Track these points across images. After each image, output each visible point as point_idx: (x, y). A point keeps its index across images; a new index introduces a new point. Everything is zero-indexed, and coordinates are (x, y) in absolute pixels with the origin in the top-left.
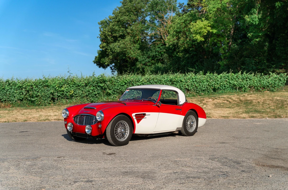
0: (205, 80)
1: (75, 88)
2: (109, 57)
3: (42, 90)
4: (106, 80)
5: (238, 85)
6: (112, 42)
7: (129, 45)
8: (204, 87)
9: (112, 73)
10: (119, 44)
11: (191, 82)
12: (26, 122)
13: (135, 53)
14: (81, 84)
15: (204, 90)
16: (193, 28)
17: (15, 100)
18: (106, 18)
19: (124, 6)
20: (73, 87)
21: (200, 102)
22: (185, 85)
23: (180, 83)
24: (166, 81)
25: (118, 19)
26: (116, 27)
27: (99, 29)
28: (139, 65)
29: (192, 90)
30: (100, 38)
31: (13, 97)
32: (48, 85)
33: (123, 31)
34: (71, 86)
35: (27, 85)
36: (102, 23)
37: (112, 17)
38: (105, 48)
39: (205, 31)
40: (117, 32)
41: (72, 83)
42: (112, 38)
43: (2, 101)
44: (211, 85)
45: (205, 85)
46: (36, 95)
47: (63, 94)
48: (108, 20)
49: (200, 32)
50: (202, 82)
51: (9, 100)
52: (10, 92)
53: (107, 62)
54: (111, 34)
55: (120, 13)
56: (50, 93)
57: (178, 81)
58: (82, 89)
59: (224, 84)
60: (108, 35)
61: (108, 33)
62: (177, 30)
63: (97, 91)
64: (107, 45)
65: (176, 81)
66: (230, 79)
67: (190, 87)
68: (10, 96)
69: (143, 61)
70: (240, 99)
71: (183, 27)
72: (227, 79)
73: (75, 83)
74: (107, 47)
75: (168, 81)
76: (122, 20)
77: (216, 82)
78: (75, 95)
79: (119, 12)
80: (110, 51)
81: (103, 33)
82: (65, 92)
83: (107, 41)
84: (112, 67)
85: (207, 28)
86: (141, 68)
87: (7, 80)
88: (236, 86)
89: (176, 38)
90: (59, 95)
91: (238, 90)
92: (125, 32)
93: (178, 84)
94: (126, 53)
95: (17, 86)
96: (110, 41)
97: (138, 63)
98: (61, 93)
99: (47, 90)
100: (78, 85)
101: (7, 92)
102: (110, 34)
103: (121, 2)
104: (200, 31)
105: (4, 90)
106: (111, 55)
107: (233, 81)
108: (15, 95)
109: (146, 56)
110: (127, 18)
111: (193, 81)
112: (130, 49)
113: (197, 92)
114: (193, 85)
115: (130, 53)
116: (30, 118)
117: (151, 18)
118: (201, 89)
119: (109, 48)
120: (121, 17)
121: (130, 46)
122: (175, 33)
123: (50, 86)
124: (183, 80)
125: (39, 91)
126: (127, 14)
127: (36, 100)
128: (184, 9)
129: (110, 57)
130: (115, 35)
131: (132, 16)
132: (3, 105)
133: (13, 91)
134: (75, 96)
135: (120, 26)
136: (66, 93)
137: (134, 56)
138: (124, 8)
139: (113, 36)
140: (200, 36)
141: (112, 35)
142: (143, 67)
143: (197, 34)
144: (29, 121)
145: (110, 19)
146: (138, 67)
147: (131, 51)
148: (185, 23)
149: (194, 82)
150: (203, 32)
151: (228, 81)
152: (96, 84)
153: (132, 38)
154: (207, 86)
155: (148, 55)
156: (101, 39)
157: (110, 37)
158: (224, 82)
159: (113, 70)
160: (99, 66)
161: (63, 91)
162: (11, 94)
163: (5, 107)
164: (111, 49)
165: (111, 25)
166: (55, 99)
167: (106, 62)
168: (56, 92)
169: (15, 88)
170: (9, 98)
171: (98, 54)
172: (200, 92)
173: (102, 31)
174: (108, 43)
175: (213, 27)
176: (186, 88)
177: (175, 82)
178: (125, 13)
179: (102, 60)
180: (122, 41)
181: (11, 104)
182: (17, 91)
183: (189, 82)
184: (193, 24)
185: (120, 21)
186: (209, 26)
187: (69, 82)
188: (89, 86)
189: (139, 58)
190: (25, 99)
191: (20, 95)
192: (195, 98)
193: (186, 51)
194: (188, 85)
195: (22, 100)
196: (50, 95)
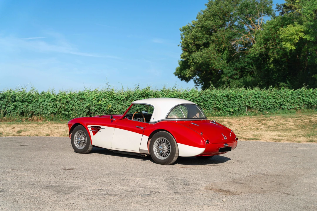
0: (270, 96)
1: (114, 102)
2: (190, 68)
3: (77, 103)
4: (149, 93)
5: (315, 103)
6: (195, 51)
7: (213, 54)
8: (270, 105)
9: (196, 87)
10: (202, 53)
11: (253, 98)
12: (48, 136)
13: (219, 64)
14: (120, 97)
15: (269, 108)
16: (282, 35)
17: (48, 113)
18: (189, 23)
19: (210, 9)
20: (112, 101)
21: (260, 122)
22: (245, 101)
23: (239, 100)
24: (221, 97)
25: (202, 25)
26: (199, 34)
27: (181, 37)
28: (225, 79)
29: (254, 108)
30: (181, 46)
31: (47, 110)
32: (85, 98)
33: (207, 38)
34: (110, 100)
35: (61, 97)
36: (184, 29)
37: (195, 22)
38: (186, 59)
39: (297, 38)
40: (200, 40)
41: (110, 96)
42: (195, 47)
43: (35, 113)
44: (278, 103)
45: (270, 102)
46: (71, 109)
47: (101, 108)
48: (191, 26)
49: (291, 39)
50: (266, 98)
51: (42, 113)
52: (43, 104)
53: (189, 74)
54: (194, 41)
55: (204, 18)
56: (86, 106)
57: (236, 97)
58: (122, 104)
59: (296, 101)
60: (189, 43)
61: (190, 40)
62: (265, 36)
63: (139, 106)
64: (189, 55)
65: (234, 97)
66: (303, 96)
67: (252, 104)
68: (43, 108)
69: (229, 73)
70: (311, 120)
71: (273, 33)
72: (300, 95)
73: (114, 96)
74: (189, 57)
75: (224, 96)
76: (206, 25)
77: (285, 99)
78: (114, 109)
79: (202, 16)
80: (191, 61)
81: (185, 40)
82: (102, 106)
83: (189, 50)
84: (196, 80)
85: (299, 34)
86: (226, 82)
87: (43, 92)
88: (312, 105)
89: (264, 46)
90: (95, 109)
91: (315, 110)
92: (209, 39)
93: (236, 100)
94: (210, 64)
95: (51, 98)
96: (192, 50)
97: (223, 76)
98: (98, 107)
99: (83, 104)
100: (117, 98)
101: (40, 104)
102: (192, 41)
103: (206, 5)
104: (290, 37)
105: (37, 102)
106: (193, 66)
107: (308, 98)
108: (49, 108)
109: (233, 68)
110: (211, 23)
111: (255, 97)
112: (214, 59)
113: (260, 110)
114: (255, 102)
115: (214, 64)
116: (55, 133)
117: (239, 23)
118: (266, 107)
119: (190, 58)
120: (205, 22)
121: (214, 56)
122: (262, 40)
123: (86, 99)
124: (242, 96)
125: (74, 104)
126: (212, 18)
127: (71, 113)
128: (283, 11)
129: (192, 68)
130: (198, 43)
131: (217, 20)
132: (35, 118)
133: (46, 104)
134: (114, 111)
135: (204, 32)
136: (104, 107)
137: (218, 67)
138: (210, 12)
139: (196, 44)
140: (291, 44)
141: (194, 43)
142: (228, 80)
143: (287, 42)
144: (52, 136)
145: (193, 25)
146: (223, 80)
147: (215, 61)
148: (276, 28)
149: (257, 99)
150: (294, 39)
151: (301, 98)
152: (138, 98)
153: (217, 47)
154: (274, 104)
155: (235, 66)
156: (182, 48)
157: (193, 45)
158: (296, 99)
159: (197, 83)
160: (181, 78)
161: (101, 105)
162: (44, 106)
163: (37, 120)
164: (193, 60)
165: (193, 32)
166: (92, 114)
167: (187, 74)
168: (93, 106)
169: (49, 100)
170: (42, 111)
171: (179, 65)
172: (264, 110)
173: (184, 38)
174: (190, 52)
175: (306, 33)
176: (246, 105)
177: (232, 97)
178: (210, 17)
179: (182, 72)
180: (205, 50)
181: (44, 117)
182: (51, 104)
183: (250, 98)
184: (282, 30)
185: (204, 26)
186: (301, 32)
187: (108, 96)
188: (130, 100)
189: (224, 70)
190: (59, 112)
191: (54, 108)
192: (255, 117)
193: (276, 61)
194: (249, 102)
195: (55, 114)
196: (86, 109)
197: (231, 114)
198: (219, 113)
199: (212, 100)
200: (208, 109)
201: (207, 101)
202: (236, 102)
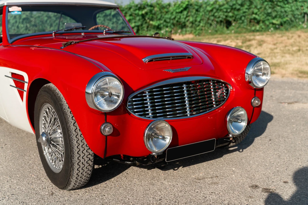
23: (292, 4)
176: (304, 13)
197: (277, 27)
198: (258, 27)
199: (247, 9)
200: (241, 21)
201: (239, 10)
202: (286, 9)
